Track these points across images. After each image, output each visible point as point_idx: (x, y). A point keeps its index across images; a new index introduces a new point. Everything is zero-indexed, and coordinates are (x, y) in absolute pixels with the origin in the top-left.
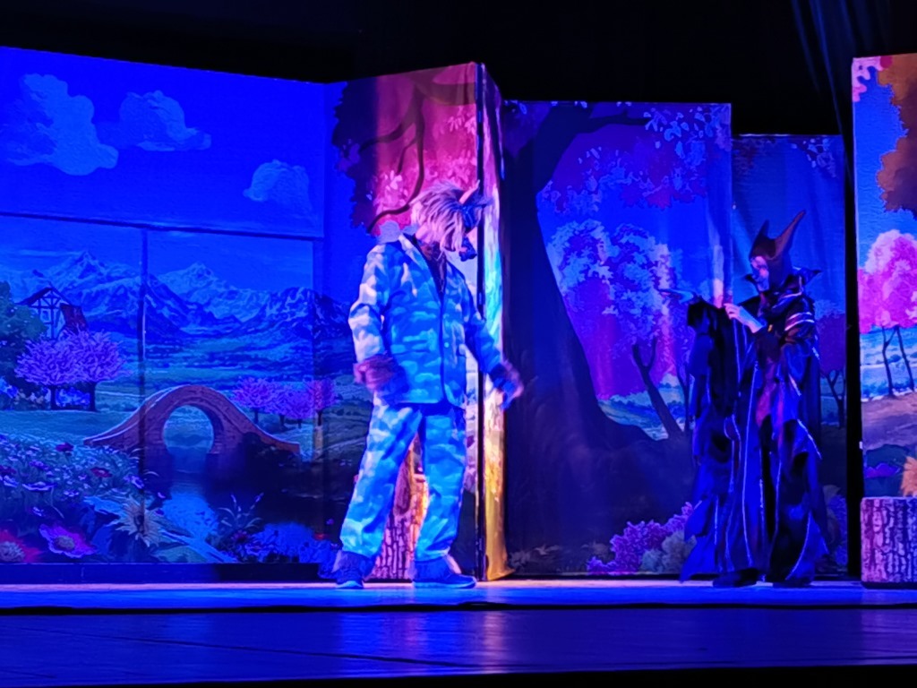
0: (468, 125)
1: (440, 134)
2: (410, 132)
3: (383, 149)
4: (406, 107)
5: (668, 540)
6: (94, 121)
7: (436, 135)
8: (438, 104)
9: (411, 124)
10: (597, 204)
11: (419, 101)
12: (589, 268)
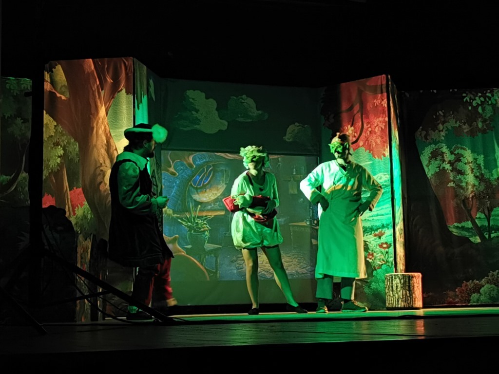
0: (383, 103)
1: (370, 107)
2: (357, 108)
3: (345, 116)
4: (354, 96)
5: (483, 289)
6: (217, 109)
7: (368, 108)
8: (369, 94)
9: (356, 104)
10: (443, 136)
11: (360, 93)
12: (440, 166)
